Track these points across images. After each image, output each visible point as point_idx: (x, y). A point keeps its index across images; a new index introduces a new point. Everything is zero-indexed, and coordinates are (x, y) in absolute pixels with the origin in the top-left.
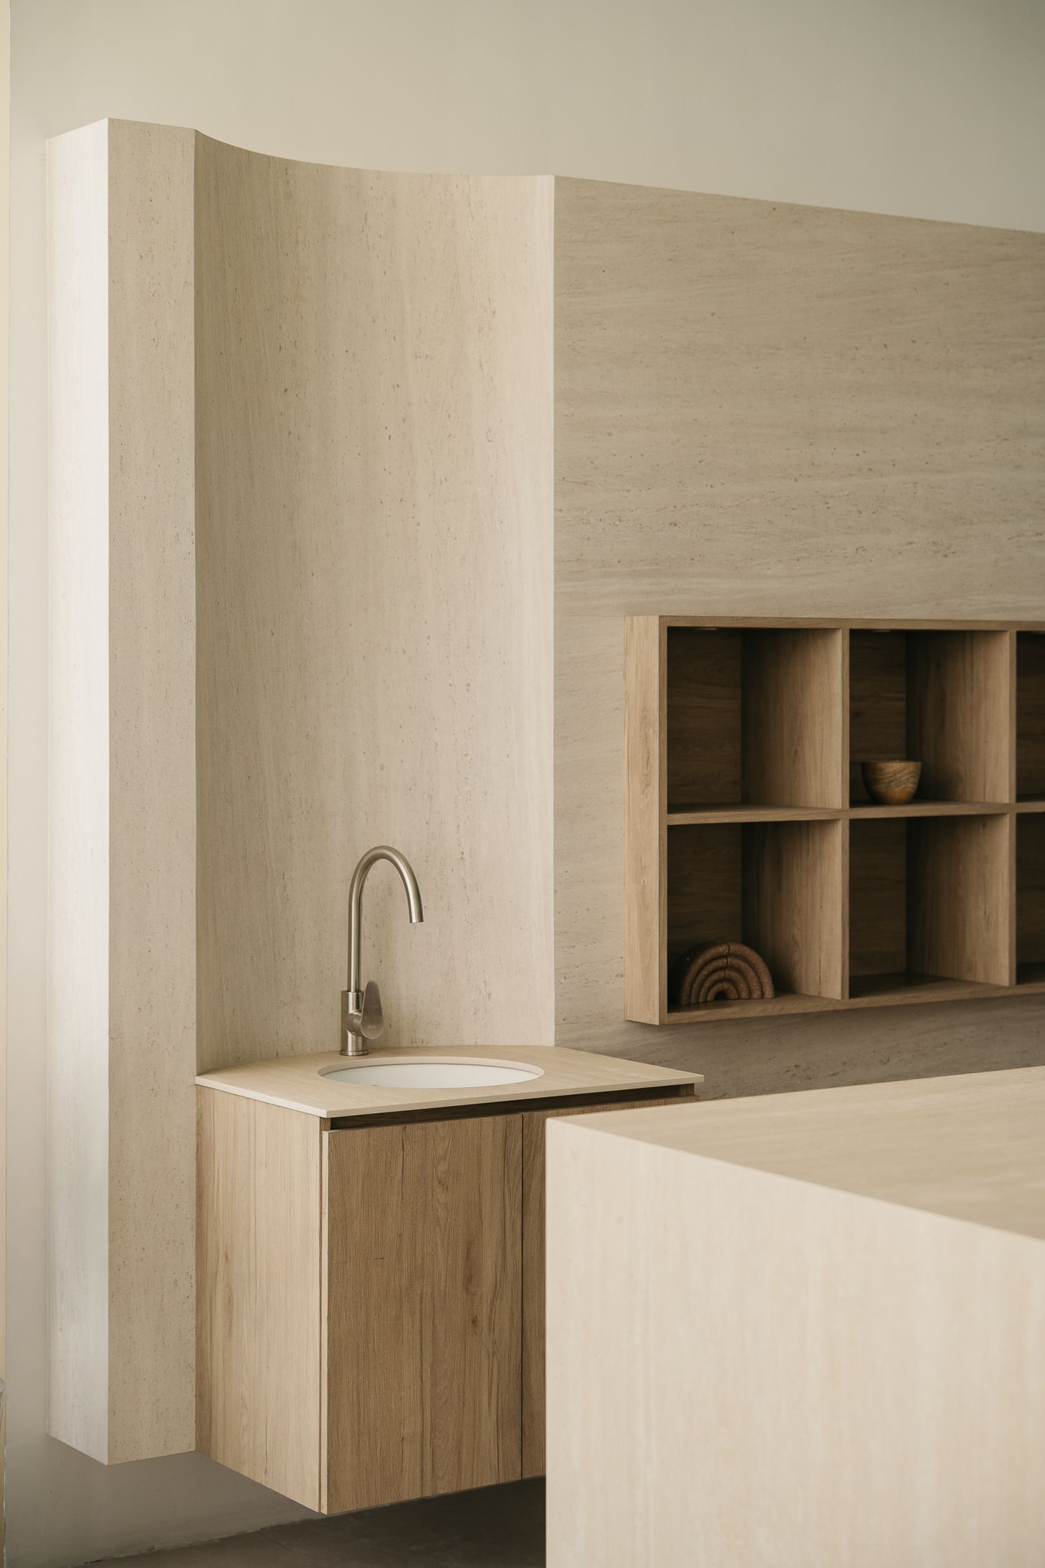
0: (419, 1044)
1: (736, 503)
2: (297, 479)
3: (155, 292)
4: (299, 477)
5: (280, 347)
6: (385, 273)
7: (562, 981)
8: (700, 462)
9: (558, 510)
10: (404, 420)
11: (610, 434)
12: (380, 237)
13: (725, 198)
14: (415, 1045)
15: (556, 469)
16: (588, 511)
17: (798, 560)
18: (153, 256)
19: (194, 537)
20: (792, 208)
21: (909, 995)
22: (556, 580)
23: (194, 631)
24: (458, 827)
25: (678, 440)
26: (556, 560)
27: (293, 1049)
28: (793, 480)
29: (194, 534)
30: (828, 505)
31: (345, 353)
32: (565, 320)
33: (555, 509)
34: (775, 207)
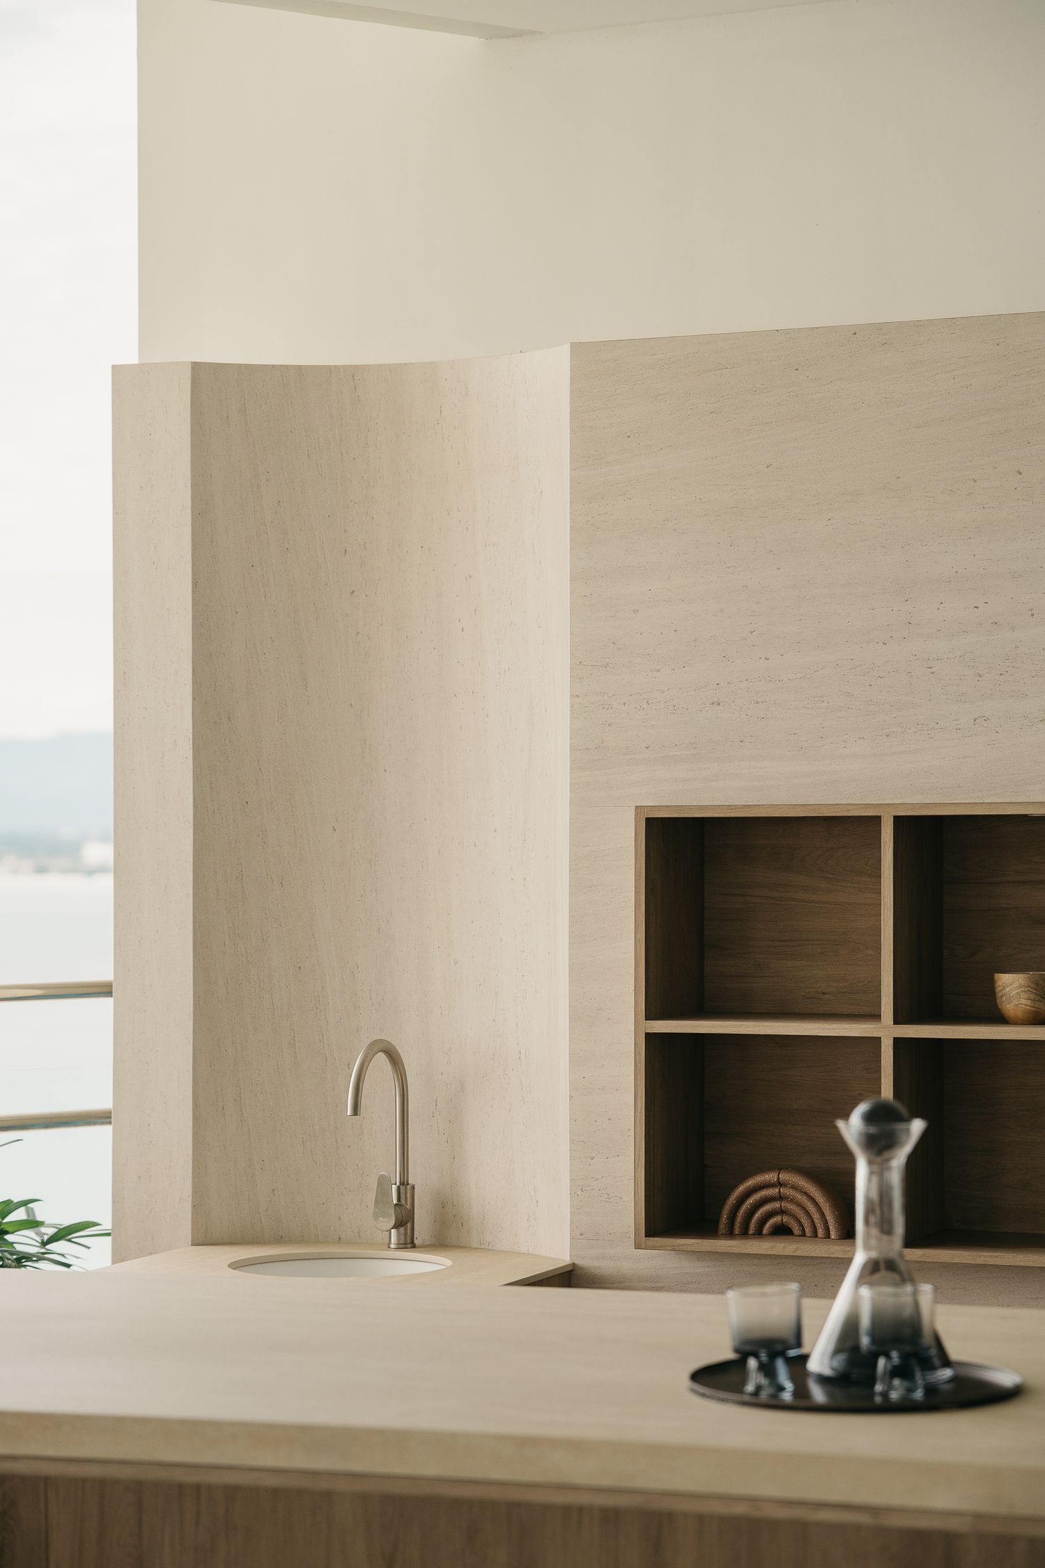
0: (486, 1246)
1: (799, 675)
2: (368, 677)
3: (154, 519)
4: (370, 675)
5: (346, 550)
6: (459, 464)
7: (579, 1193)
8: (752, 632)
9: (574, 696)
10: (475, 610)
11: (635, 611)
12: (455, 427)
13: (786, 332)
14: (483, 1246)
15: (571, 654)
16: (609, 695)
17: (888, 736)
18: (152, 485)
19: (191, 743)
20: (879, 328)
21: (985, 1254)
22: (571, 769)
23: (191, 830)
24: (517, 1025)
25: (722, 611)
26: (573, 749)
27: (359, 1236)
28: (881, 643)
29: (191, 739)
30: (933, 670)
31: (420, 548)
32: (581, 494)
33: (571, 695)
34: (855, 331)
